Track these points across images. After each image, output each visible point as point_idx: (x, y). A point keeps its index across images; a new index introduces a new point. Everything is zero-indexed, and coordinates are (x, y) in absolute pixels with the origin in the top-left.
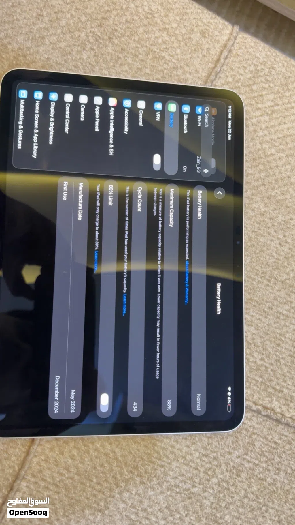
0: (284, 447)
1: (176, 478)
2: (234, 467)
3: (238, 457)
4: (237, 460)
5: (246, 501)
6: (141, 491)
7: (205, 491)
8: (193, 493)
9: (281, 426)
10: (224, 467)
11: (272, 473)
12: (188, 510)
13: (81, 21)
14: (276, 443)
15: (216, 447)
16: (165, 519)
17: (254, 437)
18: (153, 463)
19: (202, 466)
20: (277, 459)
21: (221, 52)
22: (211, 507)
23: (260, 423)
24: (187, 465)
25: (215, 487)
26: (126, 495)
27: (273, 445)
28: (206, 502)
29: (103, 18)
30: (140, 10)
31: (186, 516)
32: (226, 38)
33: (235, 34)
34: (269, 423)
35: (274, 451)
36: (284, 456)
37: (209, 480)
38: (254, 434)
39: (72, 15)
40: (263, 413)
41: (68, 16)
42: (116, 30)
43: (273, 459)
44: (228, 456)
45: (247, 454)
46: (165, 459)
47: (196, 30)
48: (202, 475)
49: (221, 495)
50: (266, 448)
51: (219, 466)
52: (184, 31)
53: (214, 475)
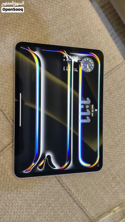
6: (15, 196)
33: (123, 63)
40: (67, 191)
49: (40, 211)
50: (62, 203)
53: (41, 203)
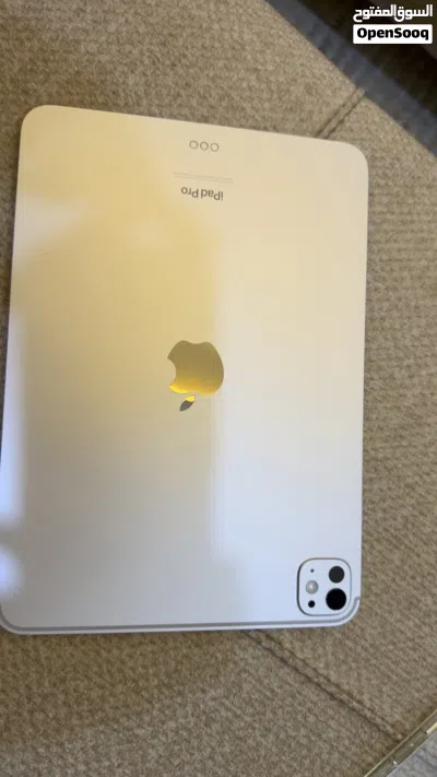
0: (283, 700)
1: (117, 708)
2: (204, 712)
3: (214, 699)
4: (211, 703)
5: (210, 763)
6: (62, 716)
7: (154, 737)
8: (137, 736)
9: (287, 670)
10: (189, 709)
11: (257, 733)
12: (123, 759)
13: (137, 32)
14: (272, 691)
15: (185, 676)
16: (87, 764)
17: (244, 675)
18: (90, 680)
19: (159, 700)
20: (269, 715)
21: (329, 121)
22: (158, 762)
23: (258, 658)
24: (138, 693)
25: (170, 735)
26: (40, 716)
27: (268, 693)
28: (152, 753)
29: (171, 35)
30: (226, 35)
31: (119, 766)
32: (341, 102)
33: (355, 99)
34: (270, 661)
35: (269, 702)
36: (280, 712)
37: (163, 723)
38: (245, 671)
39: (127, 20)
40: (264, 644)
41: (122, 20)
42: (184, 56)
43: (264, 714)
44: (199, 694)
45: (227, 698)
46: (107, 677)
47: (299, 81)
48: (155, 712)
49: (176, 748)
50: (257, 696)
51: (183, 705)
52: (281, 79)
53: (174, 717)
